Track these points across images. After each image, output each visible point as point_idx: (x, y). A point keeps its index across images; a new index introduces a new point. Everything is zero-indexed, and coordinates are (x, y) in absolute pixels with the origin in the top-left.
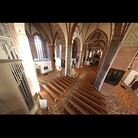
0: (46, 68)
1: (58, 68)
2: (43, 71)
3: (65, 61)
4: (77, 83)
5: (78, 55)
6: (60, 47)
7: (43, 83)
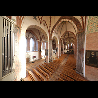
0: (34, 57)
1: (43, 58)
2: (32, 60)
3: (48, 50)
4: (59, 69)
5: (57, 47)
6: (45, 43)
7: (29, 70)
